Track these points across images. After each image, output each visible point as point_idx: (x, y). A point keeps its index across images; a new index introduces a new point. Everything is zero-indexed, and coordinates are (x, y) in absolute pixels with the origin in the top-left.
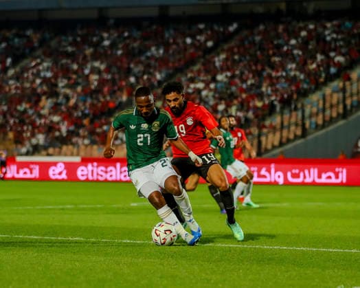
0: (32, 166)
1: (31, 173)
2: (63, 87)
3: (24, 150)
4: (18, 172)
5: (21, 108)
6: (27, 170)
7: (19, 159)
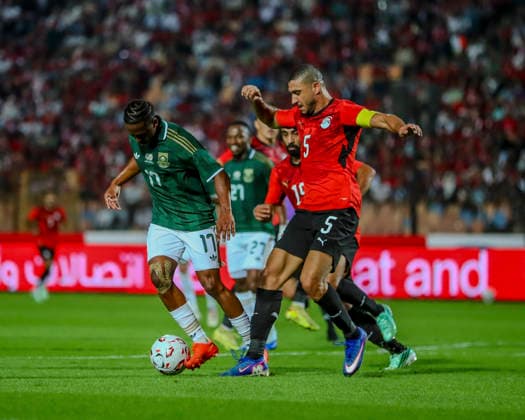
0: (126, 258)
1: (124, 274)
2: (207, 55)
3: (105, 217)
4: (90, 273)
5: (99, 108)
6: (112, 267)
7: (93, 239)
